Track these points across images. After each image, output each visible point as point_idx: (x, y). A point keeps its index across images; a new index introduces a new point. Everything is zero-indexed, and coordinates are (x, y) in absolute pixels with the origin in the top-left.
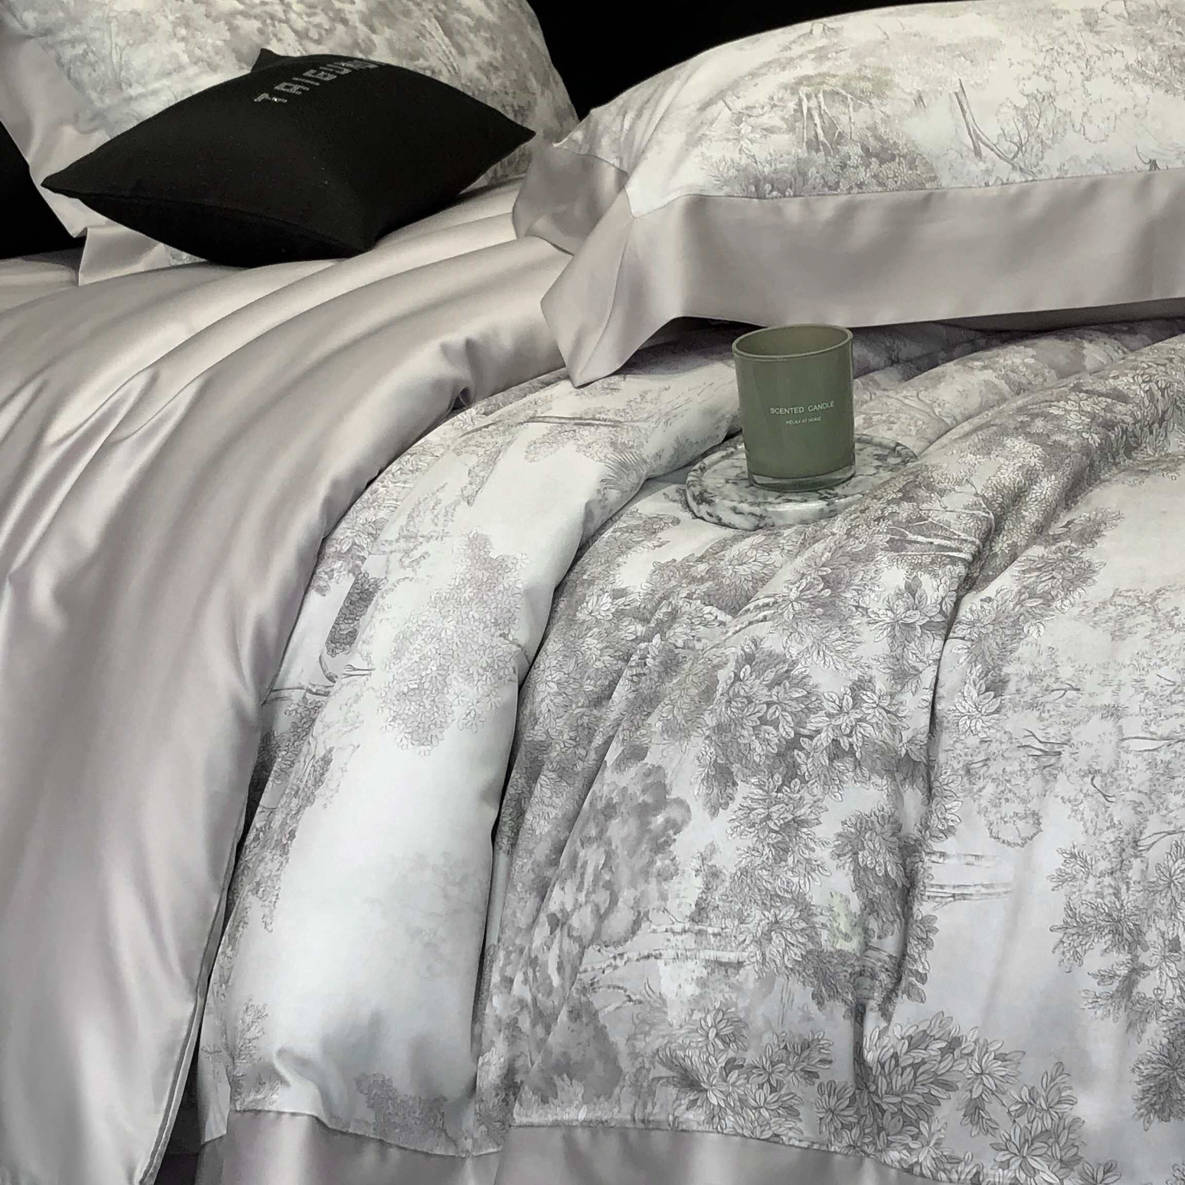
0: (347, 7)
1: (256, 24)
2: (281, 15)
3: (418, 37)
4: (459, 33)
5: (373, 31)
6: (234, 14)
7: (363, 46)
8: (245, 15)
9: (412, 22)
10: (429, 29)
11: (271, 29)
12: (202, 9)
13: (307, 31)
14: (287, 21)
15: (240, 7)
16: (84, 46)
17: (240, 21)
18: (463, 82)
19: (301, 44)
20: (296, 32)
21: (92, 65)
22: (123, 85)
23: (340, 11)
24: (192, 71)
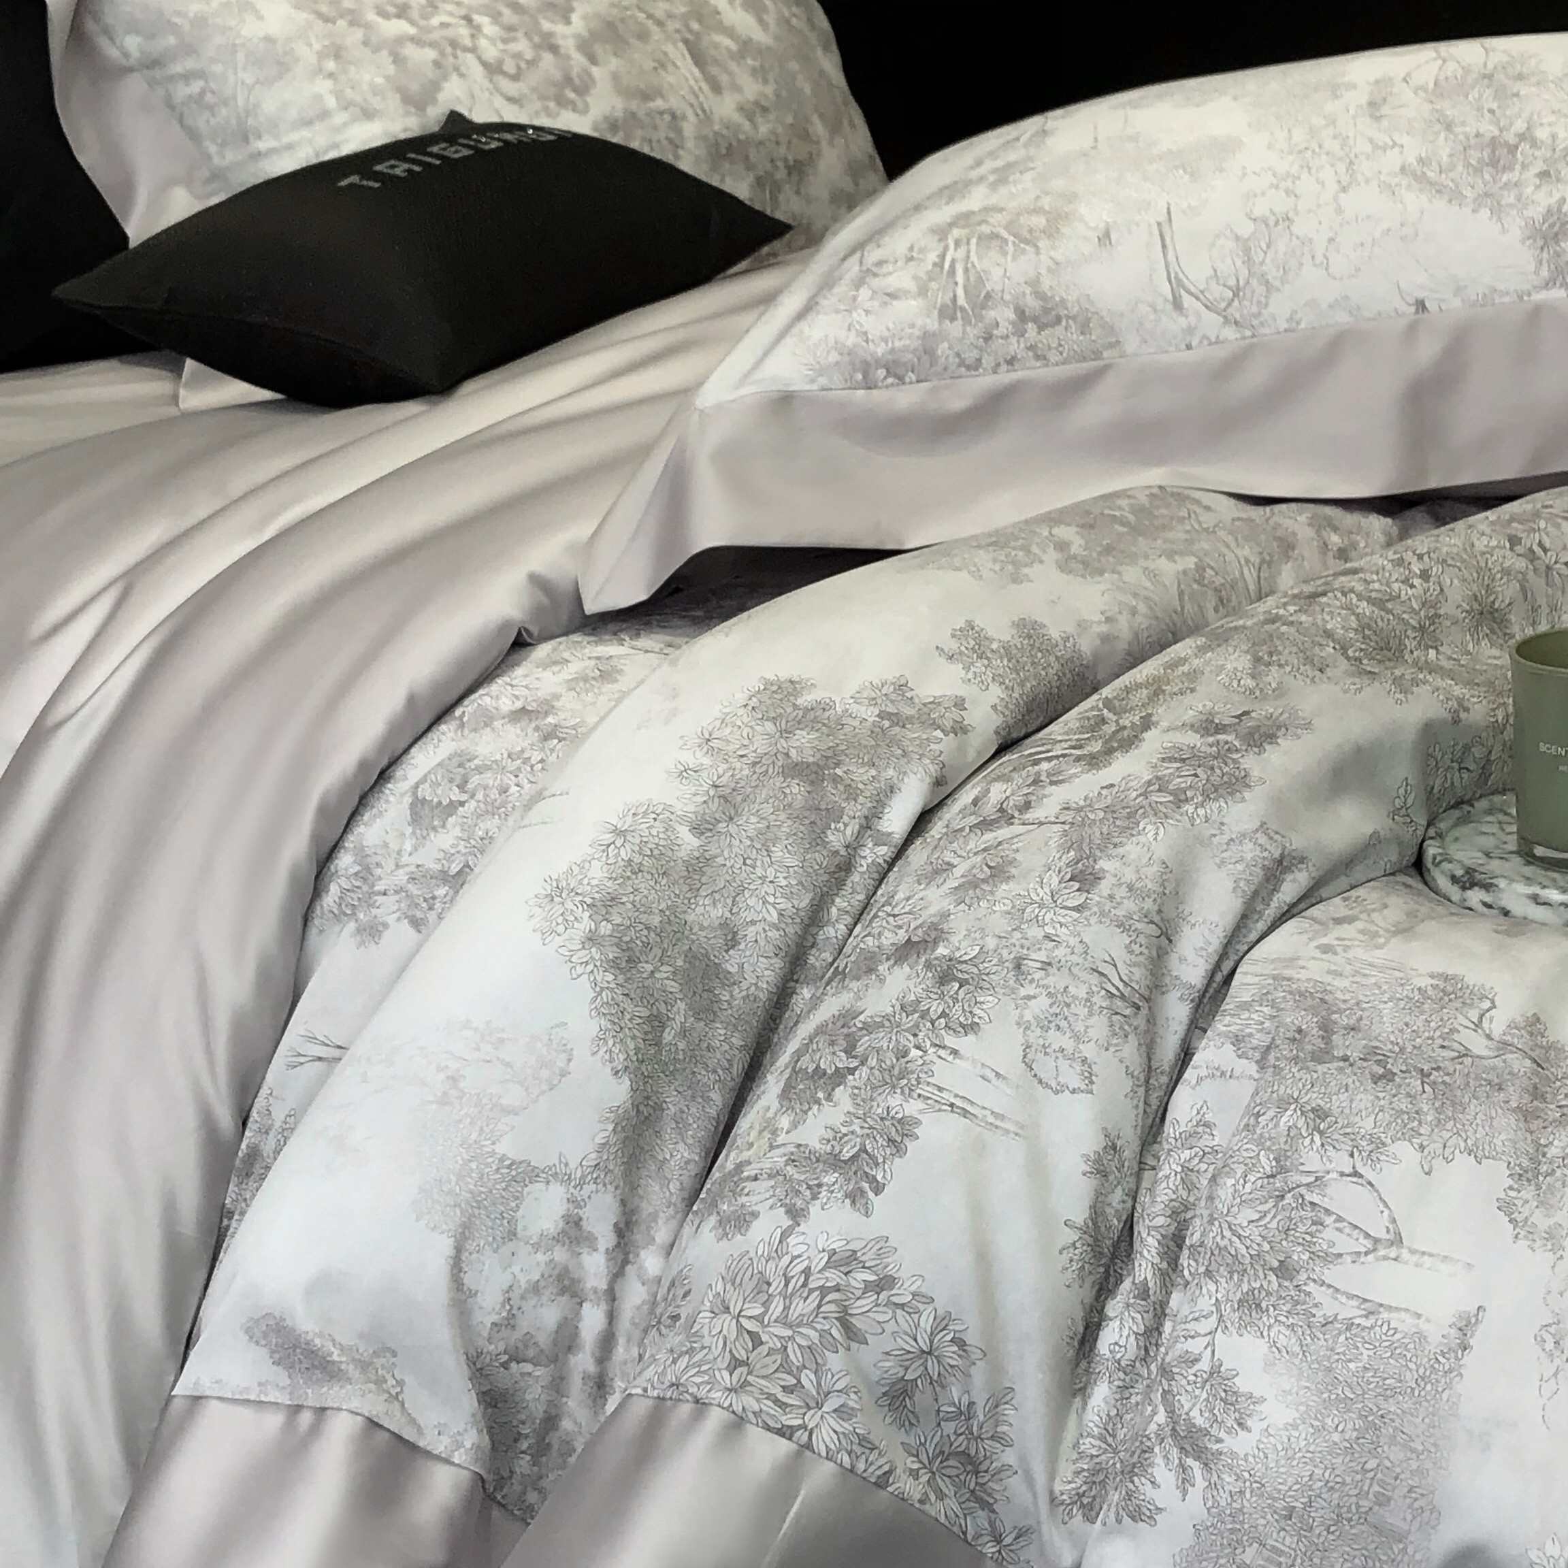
0: (559, 28)
1: (431, 54)
2: (468, 42)
3: (655, 69)
4: (716, 62)
5: (593, 60)
6: (401, 40)
7: (577, 81)
8: (416, 41)
9: (649, 48)
10: (671, 56)
11: (451, 59)
12: (359, 34)
13: (500, 62)
14: (473, 50)
15: (412, 31)
16: (201, 83)
17: (410, 51)
18: (716, 128)
19: (491, 81)
20: (485, 64)
21: (211, 108)
22: (251, 138)
23: (550, 35)
24: (340, 118)
